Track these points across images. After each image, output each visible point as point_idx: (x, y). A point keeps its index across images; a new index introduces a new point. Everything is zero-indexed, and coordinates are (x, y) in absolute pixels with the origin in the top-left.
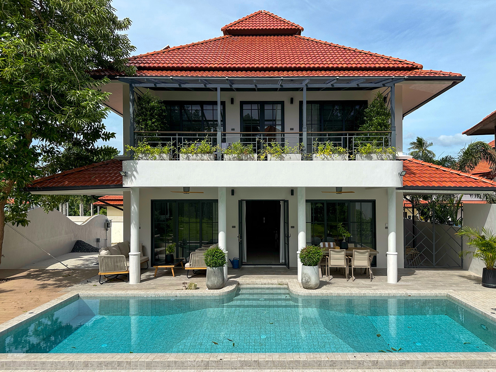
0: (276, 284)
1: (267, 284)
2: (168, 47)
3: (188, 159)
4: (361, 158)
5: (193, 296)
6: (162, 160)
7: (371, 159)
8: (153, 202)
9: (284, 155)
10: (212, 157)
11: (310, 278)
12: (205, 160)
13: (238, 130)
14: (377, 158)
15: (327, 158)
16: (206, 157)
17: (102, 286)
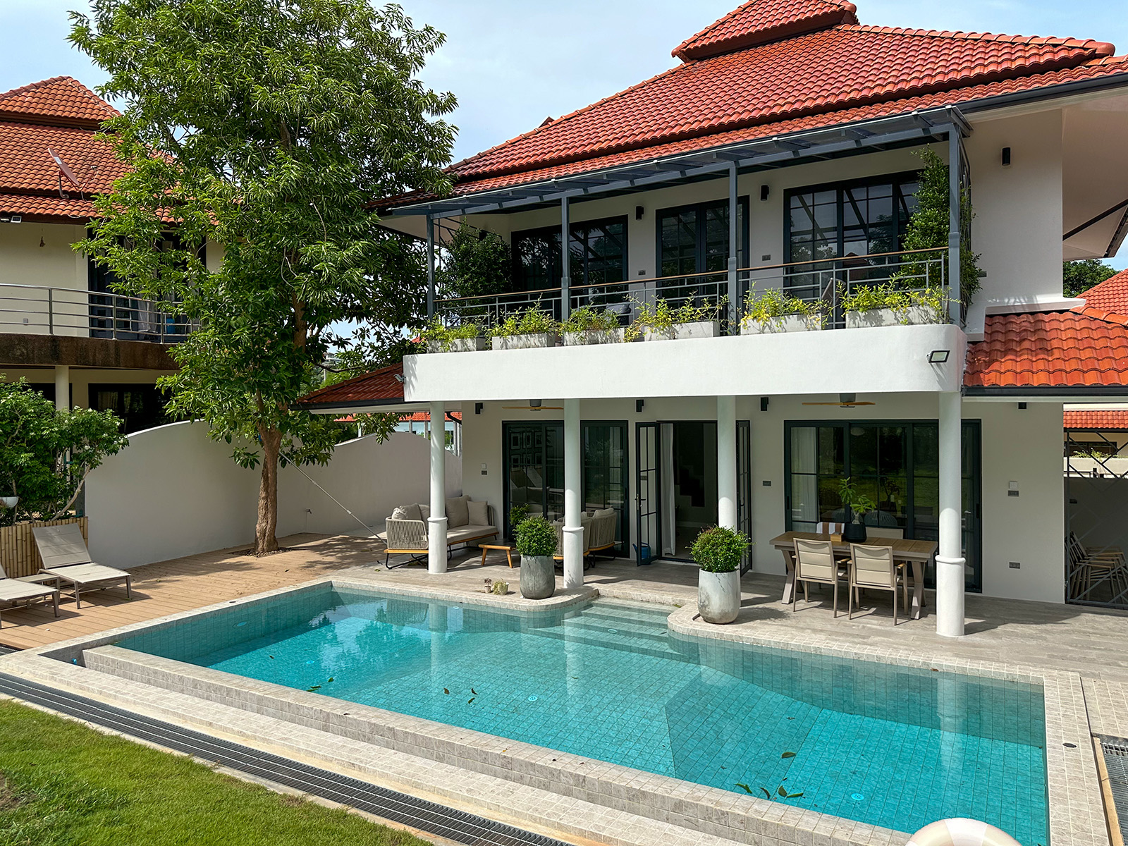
0: (669, 605)
1: (653, 603)
2: (550, 120)
3: (505, 346)
4: (854, 323)
5: (487, 606)
6: (465, 351)
7: (879, 322)
8: (506, 425)
9: (677, 327)
10: (544, 340)
11: (708, 598)
12: (533, 347)
13: (651, 274)
14: (896, 319)
15: (770, 328)
16: (534, 339)
17: (391, 572)
